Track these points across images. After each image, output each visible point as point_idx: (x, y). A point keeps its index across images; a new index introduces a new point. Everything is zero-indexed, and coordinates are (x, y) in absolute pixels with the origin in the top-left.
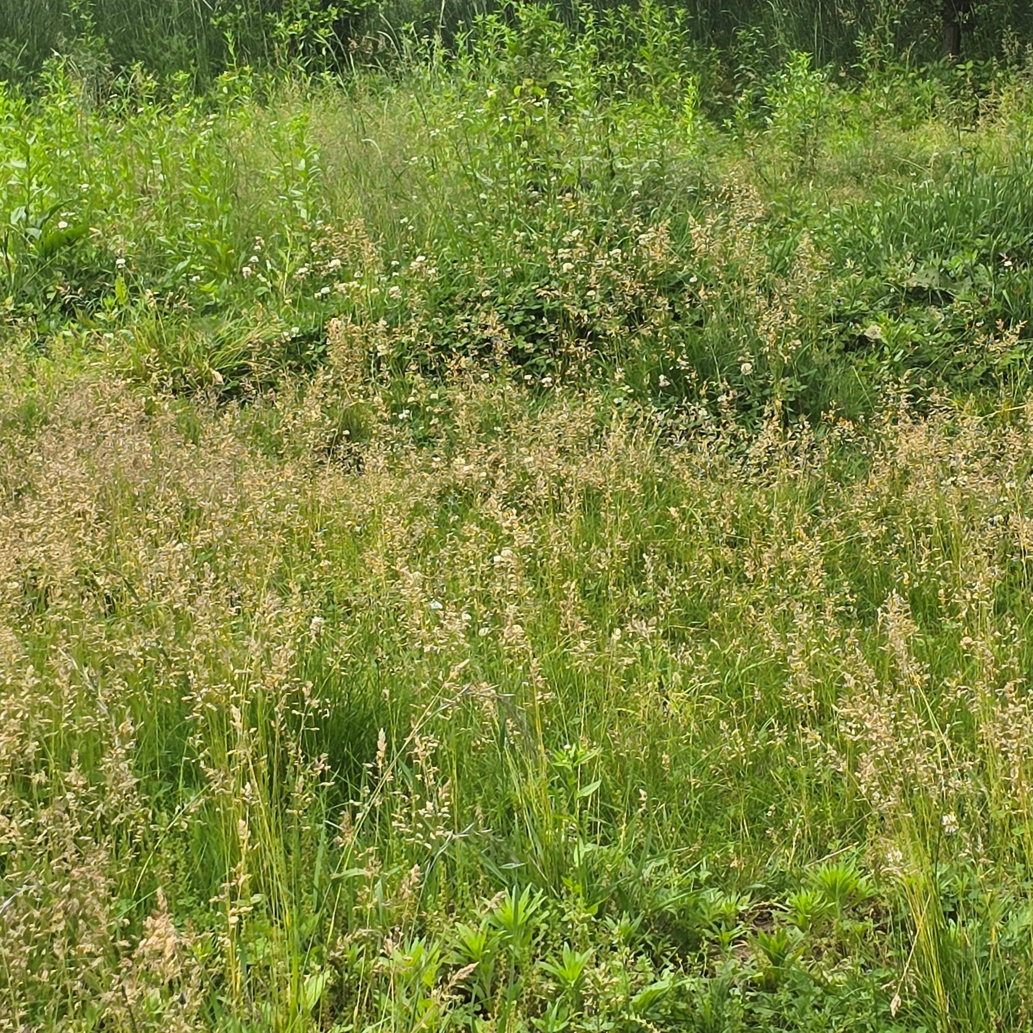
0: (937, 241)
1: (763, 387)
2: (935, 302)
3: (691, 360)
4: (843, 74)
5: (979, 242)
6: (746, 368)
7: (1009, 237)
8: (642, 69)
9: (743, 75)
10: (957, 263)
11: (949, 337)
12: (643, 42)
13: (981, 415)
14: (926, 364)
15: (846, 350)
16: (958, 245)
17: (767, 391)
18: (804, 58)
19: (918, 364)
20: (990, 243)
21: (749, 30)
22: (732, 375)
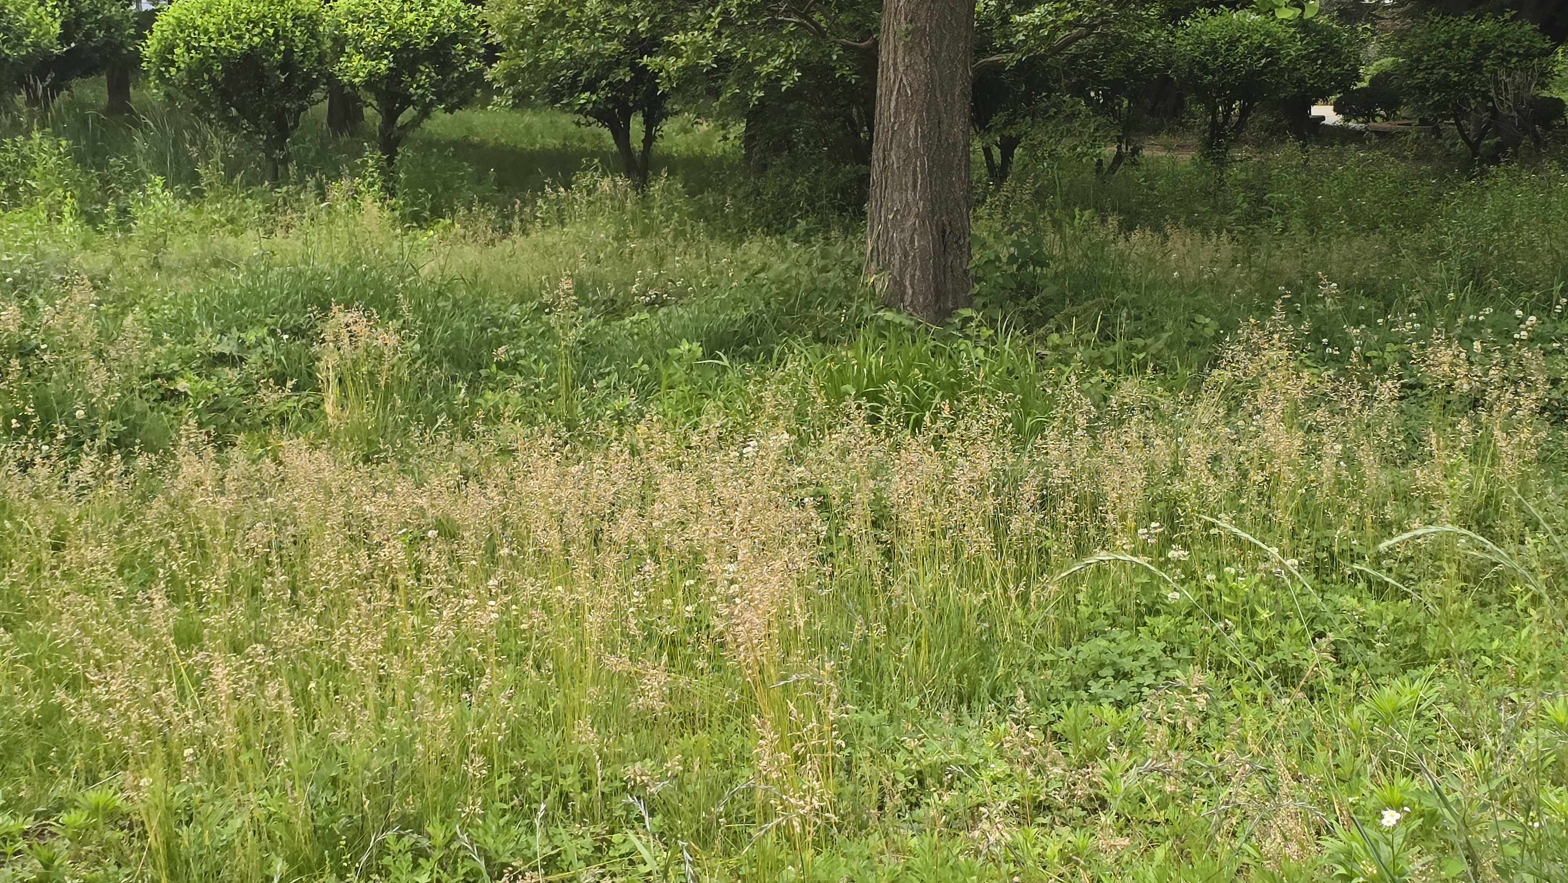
0: (238, 319)
1: (94, 428)
2: (234, 365)
3: (37, 407)
4: (188, 193)
5: (268, 320)
6: (80, 414)
7: (291, 317)
8: (34, 185)
9: (114, 192)
10: (251, 337)
11: (241, 391)
12: (34, 165)
13: (262, 447)
14: (223, 410)
15: (162, 400)
16: (253, 322)
17: (97, 431)
18: (158, 180)
19: (218, 410)
20: (277, 321)
21: (118, 158)
22: (70, 419)
